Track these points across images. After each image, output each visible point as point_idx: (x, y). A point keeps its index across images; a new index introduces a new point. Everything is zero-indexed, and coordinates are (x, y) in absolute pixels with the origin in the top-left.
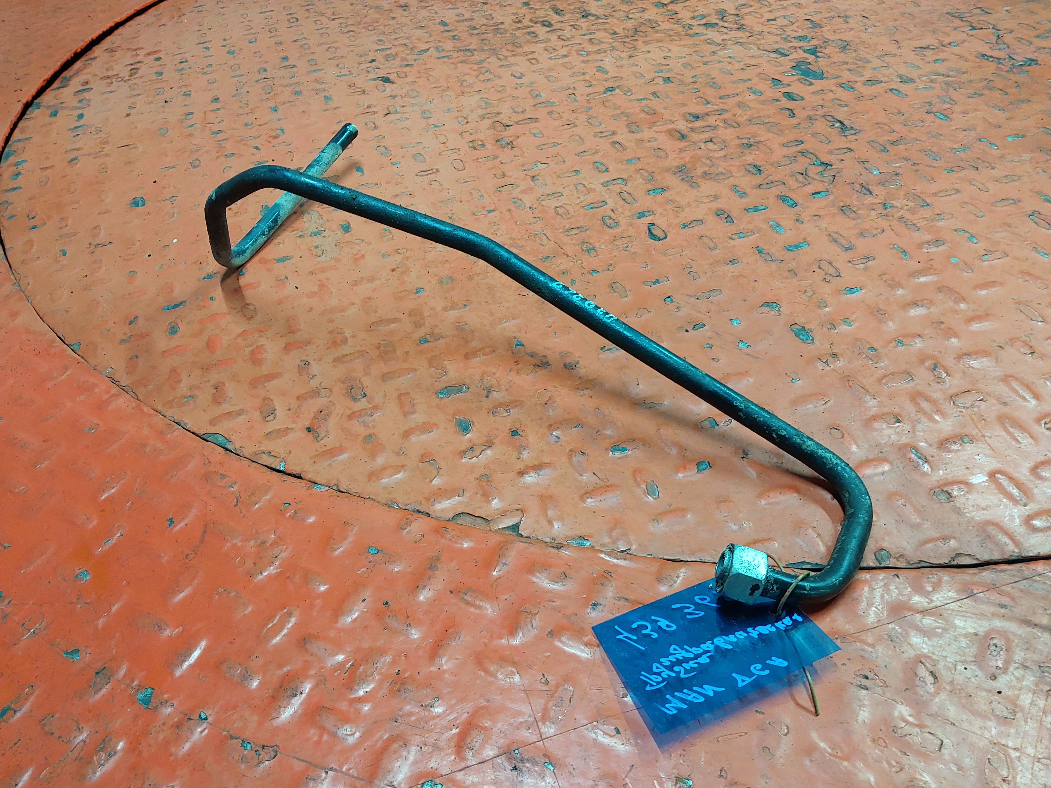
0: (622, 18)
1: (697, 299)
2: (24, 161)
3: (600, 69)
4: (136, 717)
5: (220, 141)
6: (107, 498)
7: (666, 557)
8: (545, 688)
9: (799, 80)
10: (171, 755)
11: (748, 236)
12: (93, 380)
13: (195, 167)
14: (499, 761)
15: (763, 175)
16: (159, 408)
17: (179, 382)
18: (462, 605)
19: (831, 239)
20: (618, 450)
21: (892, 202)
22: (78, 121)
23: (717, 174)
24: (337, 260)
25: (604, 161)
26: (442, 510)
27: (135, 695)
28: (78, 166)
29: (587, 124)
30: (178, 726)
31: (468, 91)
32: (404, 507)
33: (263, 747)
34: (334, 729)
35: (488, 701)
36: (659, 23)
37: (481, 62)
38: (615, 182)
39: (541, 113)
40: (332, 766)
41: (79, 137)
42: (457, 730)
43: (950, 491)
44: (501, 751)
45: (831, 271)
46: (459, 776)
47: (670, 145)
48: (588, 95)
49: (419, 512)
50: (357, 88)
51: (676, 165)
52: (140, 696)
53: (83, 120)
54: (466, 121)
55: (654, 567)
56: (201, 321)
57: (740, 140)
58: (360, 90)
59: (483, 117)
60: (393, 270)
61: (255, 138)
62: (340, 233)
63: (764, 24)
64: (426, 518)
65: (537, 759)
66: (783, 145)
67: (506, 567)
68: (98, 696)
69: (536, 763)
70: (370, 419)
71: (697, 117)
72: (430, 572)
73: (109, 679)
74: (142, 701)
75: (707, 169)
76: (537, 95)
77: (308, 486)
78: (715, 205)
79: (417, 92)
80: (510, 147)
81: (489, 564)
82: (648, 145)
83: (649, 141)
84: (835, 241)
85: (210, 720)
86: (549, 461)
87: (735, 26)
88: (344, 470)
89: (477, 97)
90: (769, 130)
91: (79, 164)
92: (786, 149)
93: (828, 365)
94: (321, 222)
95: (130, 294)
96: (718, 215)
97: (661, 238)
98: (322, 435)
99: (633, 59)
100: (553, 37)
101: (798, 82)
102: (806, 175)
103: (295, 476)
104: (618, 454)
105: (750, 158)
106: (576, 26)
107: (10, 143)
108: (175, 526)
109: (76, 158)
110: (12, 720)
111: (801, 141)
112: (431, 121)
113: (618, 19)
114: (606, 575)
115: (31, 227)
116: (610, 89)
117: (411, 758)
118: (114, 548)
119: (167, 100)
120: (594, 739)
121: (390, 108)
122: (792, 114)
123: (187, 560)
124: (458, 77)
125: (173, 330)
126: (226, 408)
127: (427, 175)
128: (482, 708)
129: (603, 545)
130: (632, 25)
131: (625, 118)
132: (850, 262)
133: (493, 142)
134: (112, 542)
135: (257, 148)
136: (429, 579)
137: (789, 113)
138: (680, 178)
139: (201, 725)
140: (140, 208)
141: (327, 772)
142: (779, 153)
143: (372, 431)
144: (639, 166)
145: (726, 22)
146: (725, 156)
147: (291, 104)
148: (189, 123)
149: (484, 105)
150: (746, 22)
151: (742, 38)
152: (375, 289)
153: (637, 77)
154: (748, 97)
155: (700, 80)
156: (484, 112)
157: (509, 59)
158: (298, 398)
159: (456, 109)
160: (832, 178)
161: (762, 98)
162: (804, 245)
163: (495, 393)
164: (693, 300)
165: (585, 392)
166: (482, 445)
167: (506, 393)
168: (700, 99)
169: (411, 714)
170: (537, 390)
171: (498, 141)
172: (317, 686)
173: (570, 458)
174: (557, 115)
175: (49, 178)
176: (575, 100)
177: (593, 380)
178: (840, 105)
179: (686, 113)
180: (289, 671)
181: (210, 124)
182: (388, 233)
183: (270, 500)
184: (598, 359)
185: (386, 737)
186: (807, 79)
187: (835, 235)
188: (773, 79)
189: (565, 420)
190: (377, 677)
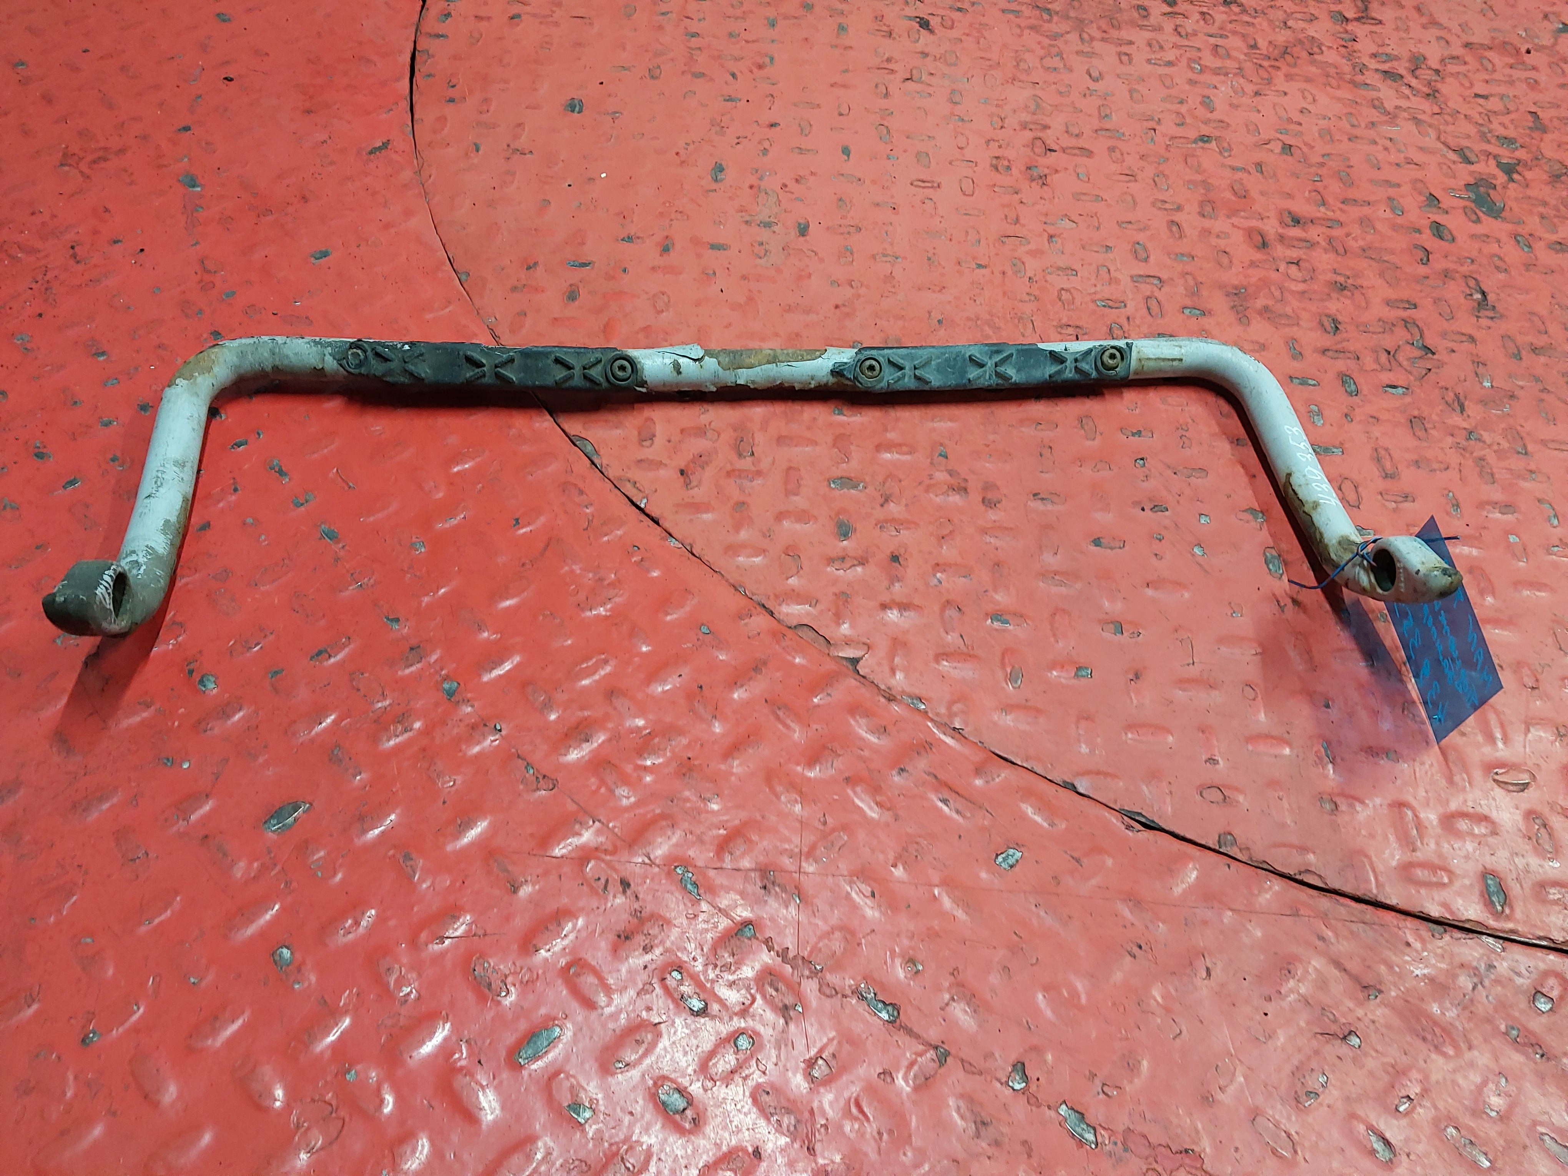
0: (1277, 23)
1: (1175, 473)
3: (1207, 103)
4: (437, 704)
5: (693, 49)
6: (459, 472)
7: (997, 752)
8: (821, 828)
9: (1465, 208)
10: (460, 751)
12: (474, 328)
13: (652, 77)
14: (753, 875)
15: (1338, 337)
18: (772, 718)
19: (1375, 455)
20: (999, 620)
21: (1482, 432)
23: (1280, 315)
24: (779, 271)
25: (1149, 246)
26: (788, 614)
27: (442, 683)
28: (519, 28)
29: (1152, 182)
30: (474, 727)
31: (1021, 79)
32: (750, 596)
33: (544, 777)
34: (613, 787)
35: (763, 817)
36: (1324, 48)
37: (1054, 37)
38: (1148, 280)
39: (1099, 146)
40: (600, 818)
42: (725, 832)
43: (1339, 802)
44: (758, 867)
45: (1352, 497)
46: (712, 873)
47: (1243, 251)
48: (1172, 138)
49: (764, 606)
50: (885, 25)
51: (1236, 283)
52: (446, 686)
54: (1000, 124)
55: (978, 757)
56: (604, 296)
57: (1335, 275)
58: (886, 29)
59: (1024, 126)
60: (837, 307)
61: (736, 59)
62: (794, 233)
63: (1468, 99)
64: (768, 615)
65: (788, 888)
66: (1388, 303)
67: (829, 698)
68: (408, 671)
69: (785, 891)
70: (749, 483)
71: (1296, 221)
72: (753, 673)
73: (421, 658)
74: (446, 691)
75: (1270, 302)
76: (1106, 115)
77: (662, 535)
79: (957, 58)
80: (1040, 182)
81: (814, 689)
82: (1214, 241)
83: (1218, 236)
84: (1379, 460)
85: (503, 733)
86: (919, 604)
87: (1426, 90)
88: (703, 531)
89: (1028, 93)
90: (1381, 274)
91: (522, 26)
92: (1388, 309)
93: (1283, 611)
94: (777, 209)
95: (536, 230)
98: (694, 484)
99: (1259, 98)
100: (1169, 26)
101: (1461, 211)
102: (1393, 355)
103: (653, 520)
104: (996, 624)
105: (1336, 306)
106: (1208, 17)
108: (519, 529)
109: (518, 16)
110: (326, 663)
111: (1415, 304)
112: (958, 110)
113: (1271, 22)
114: (927, 746)
115: (448, 98)
116: (1205, 139)
117: (674, 840)
118: (455, 529)
120: (847, 892)
121: (914, 72)
122: (1425, 259)
123: (522, 569)
124: (1017, 51)
125: (572, 295)
126: (605, 413)
127: (924, 187)
128: (756, 821)
129: (938, 714)
130: (1285, 39)
131: (1203, 191)
132: (1381, 494)
133: (1023, 168)
134: (453, 522)
135: (734, 75)
136: (749, 680)
137: (1422, 256)
138: (1232, 304)
139: (494, 735)
140: (575, 115)
141: (594, 822)
142: (1378, 310)
143: (746, 499)
144: (1188, 268)
145: (1416, 78)
146: (1303, 292)
147: (795, 21)
148: (663, 7)
149: (1033, 107)
150: (1444, 88)
151: (1424, 112)
152: (808, 325)
153: (1248, 131)
154: (1380, 212)
156: (1029, 118)
157: (1095, 43)
158: (682, 431)
159: (995, 102)
160: (1424, 372)
162: (1338, 451)
163: (892, 504)
164: (1170, 472)
165: (992, 540)
166: (855, 558)
167: (904, 508)
168: (1314, 193)
169: (687, 800)
170: (940, 517)
171: (1029, 168)
172: (609, 740)
173: (943, 610)
174: (1119, 156)
175: (481, 35)
176: (1152, 139)
177: (1006, 528)
178: (1497, 268)
179: (1284, 210)
180: (589, 716)
181: (688, 18)
182: (848, 254)
183: (621, 537)
184: (1025, 505)
185: (658, 811)
186: (1477, 211)
187: (1382, 452)
188: (1431, 194)
189: (956, 565)
190: (668, 754)
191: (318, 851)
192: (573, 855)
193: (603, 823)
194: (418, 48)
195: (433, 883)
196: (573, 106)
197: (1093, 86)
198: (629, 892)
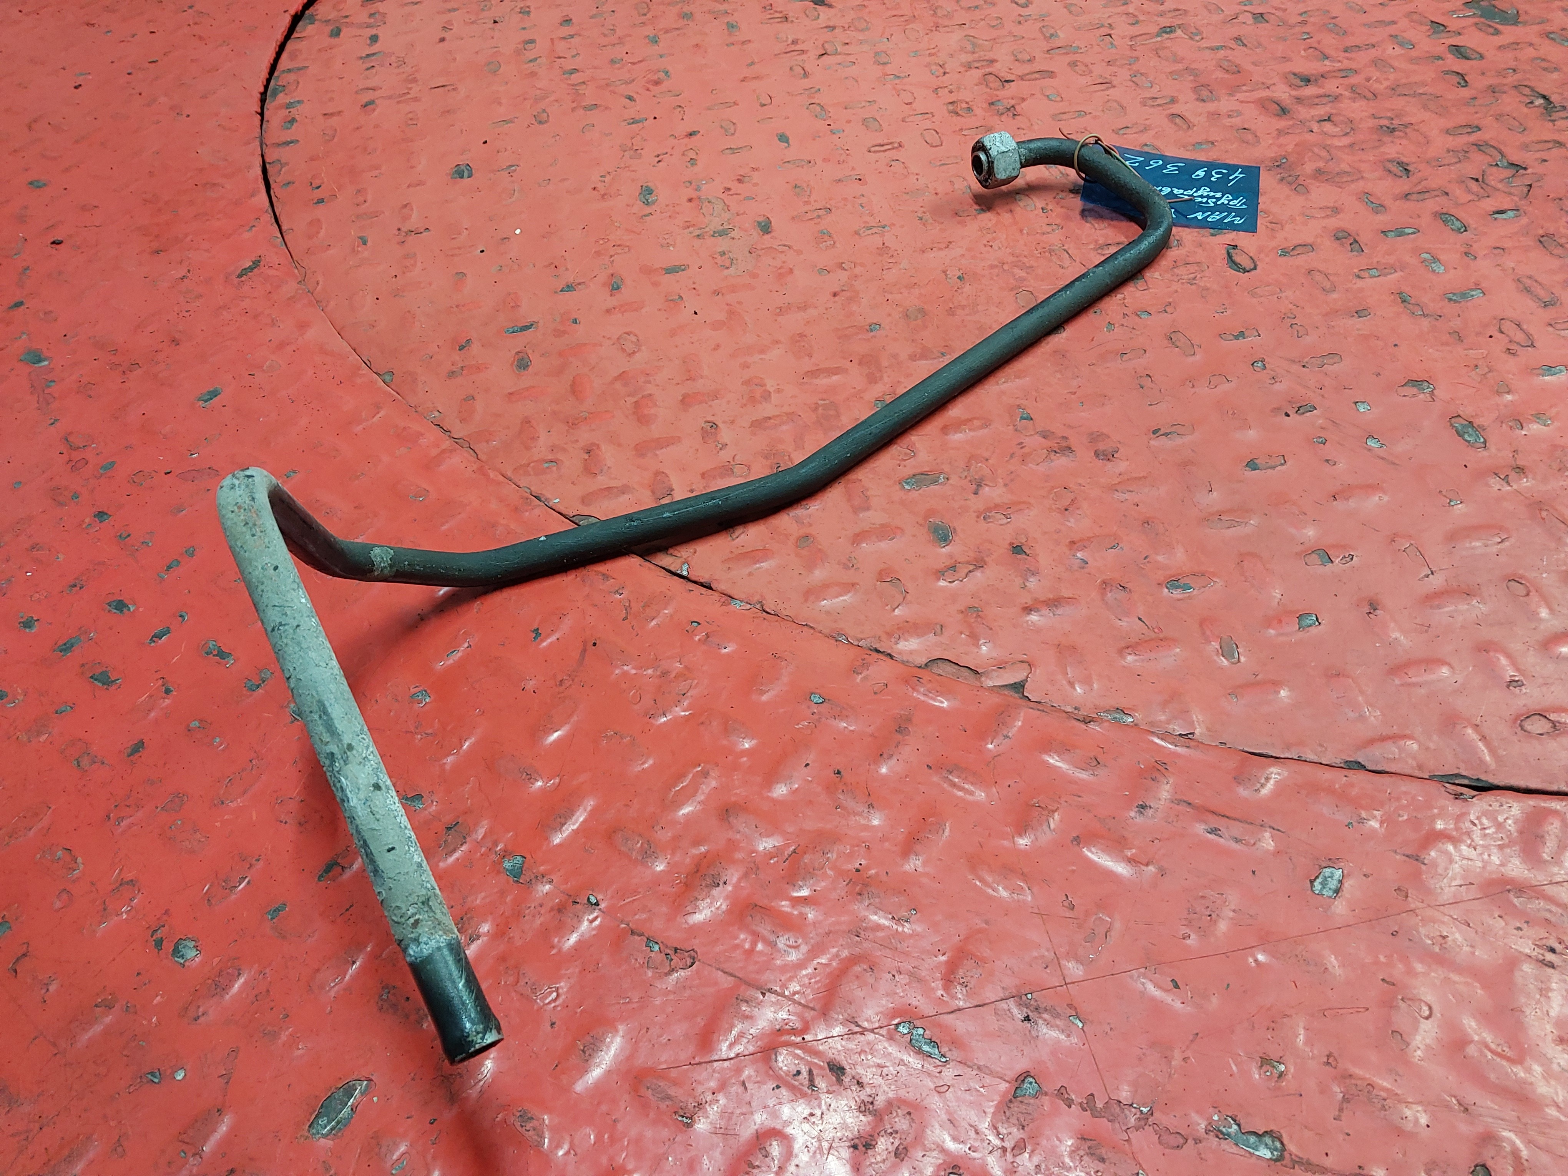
1: (1304, 366)
2: (298, 102)
4: (502, 893)
5: (576, 85)
6: (446, 593)
7: (1246, 749)
8: (1069, 914)
9: (1476, 25)
10: (553, 947)
11: (1385, 275)
12: (415, 427)
13: (540, 122)
14: (1005, 1006)
15: (1413, 179)
16: (509, 474)
17: (534, 439)
18: (945, 786)
19: (1521, 287)
20: (1178, 587)
22: (370, 45)
23: (1338, 174)
24: (754, 276)
25: (1158, 143)
26: (911, 652)
27: (501, 863)
28: (376, 113)
29: (1131, 83)
30: (560, 909)
31: (946, 24)
32: (856, 643)
33: (676, 950)
34: (772, 938)
35: (987, 923)
39: (1058, 64)
40: (769, 986)
41: (374, 71)
42: (944, 958)
44: (1007, 994)
45: (1519, 336)
46: (948, 1020)
47: (1263, 123)
48: (1131, 38)
49: (877, 651)
50: (776, 12)
51: (1273, 155)
52: (507, 865)
53: (378, 45)
54: (942, 71)
55: (1230, 761)
56: (561, 354)
57: (1376, 120)
58: (780, 15)
59: (969, 67)
60: (835, 295)
61: (626, 83)
62: (755, 234)
64: (888, 659)
65: (1059, 1010)
66: (1448, 132)
67: (1008, 740)
68: (451, 860)
69: (1058, 1016)
70: (805, 513)
71: (1307, 81)
72: (899, 737)
73: (465, 838)
74: (510, 871)
75: (1321, 164)
76: (1052, 35)
77: (722, 600)
78: (1334, 223)
79: (868, 23)
80: (1010, 114)
81: (983, 733)
82: (1227, 122)
83: (1229, 116)
84: (1528, 290)
85: (602, 905)
86: (1071, 596)
88: (770, 582)
89: (957, 35)
90: (1425, 107)
91: (378, 110)
92: (1451, 138)
93: (1508, 483)
94: (727, 215)
95: (457, 306)
96: (1338, 239)
97: (1248, 269)
101: (1474, 28)
102: (1483, 182)
103: (702, 585)
104: (1177, 594)
105: (1392, 149)
107: (276, 74)
108: (542, 641)
109: (372, 102)
110: (340, 879)
111: (1477, 127)
112: (889, 69)
114: (1160, 766)
115: (315, 201)
116: (1168, 30)
117: (881, 989)
118: (461, 663)
119: (497, 19)
120: (1141, 992)
121: (826, 45)
122: (1462, 82)
123: (562, 689)
125: (522, 363)
126: (602, 481)
127: (885, 151)
128: (980, 931)
129: (1152, 724)
131: (1192, 78)
132: (1551, 325)
133: (985, 105)
134: (457, 656)
135: (630, 98)
136: (897, 746)
137: (1458, 80)
138: (1279, 176)
139: (592, 913)
140: (466, 181)
141: (764, 994)
142: (1440, 143)
143: (808, 531)
144: (1213, 155)
146: (1352, 145)
147: (678, 32)
148: (530, 55)
149: (970, 48)
152: (808, 322)
153: (1210, 12)
154: (1390, 51)
155: (1312, 19)
156: (970, 58)
158: (703, 475)
159: (928, 52)
160: (1526, 190)
161: (1413, 53)
162: (1477, 293)
163: (987, 489)
164: (1296, 368)
165: (1127, 496)
166: (968, 563)
167: (1004, 490)
168: (1312, 50)
169: (878, 927)
170: (1053, 488)
171: (992, 104)
172: (746, 876)
173: (1103, 594)
174: (1084, 68)
175: (336, 130)
176: (1112, 44)
177: (1140, 478)
178: (1545, 69)
179: (1289, 73)
180: (708, 852)
181: (559, 58)
182: (826, 238)
183: (672, 616)
184: (1149, 447)
185: (845, 953)
186: (1492, 24)
187: (1528, 282)
188: (1432, 22)
189: (1096, 536)
190: (830, 872)
191: (396, 1145)
192: (751, 1049)
193: (775, 992)
194: (267, 160)
195: (572, 1147)
196: (460, 173)
197: (1025, 12)
198: (846, 1080)
